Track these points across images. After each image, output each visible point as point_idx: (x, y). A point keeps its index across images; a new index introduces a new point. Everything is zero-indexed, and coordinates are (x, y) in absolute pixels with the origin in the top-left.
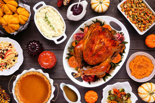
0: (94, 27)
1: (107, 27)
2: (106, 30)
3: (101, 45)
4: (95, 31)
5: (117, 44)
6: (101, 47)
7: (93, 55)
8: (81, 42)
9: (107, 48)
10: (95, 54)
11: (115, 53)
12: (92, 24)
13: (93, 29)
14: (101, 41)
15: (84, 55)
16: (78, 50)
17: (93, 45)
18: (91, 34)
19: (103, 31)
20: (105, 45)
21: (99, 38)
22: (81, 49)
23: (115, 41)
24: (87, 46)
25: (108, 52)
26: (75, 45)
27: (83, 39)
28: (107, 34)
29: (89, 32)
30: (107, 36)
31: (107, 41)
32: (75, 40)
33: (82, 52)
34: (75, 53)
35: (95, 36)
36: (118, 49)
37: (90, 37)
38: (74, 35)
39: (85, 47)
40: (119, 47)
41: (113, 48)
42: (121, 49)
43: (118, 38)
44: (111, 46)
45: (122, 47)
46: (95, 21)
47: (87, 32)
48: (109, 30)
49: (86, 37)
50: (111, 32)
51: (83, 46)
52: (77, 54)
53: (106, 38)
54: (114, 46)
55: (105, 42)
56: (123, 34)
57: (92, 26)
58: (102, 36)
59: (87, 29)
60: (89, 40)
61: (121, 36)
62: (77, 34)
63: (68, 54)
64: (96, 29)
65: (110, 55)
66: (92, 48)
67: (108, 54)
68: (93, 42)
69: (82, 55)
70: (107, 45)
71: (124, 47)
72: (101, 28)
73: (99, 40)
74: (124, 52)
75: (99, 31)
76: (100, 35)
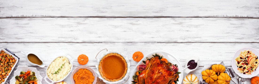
0: (154, 60)
1: (164, 60)
2: (163, 63)
3: (160, 75)
4: (154, 63)
5: (172, 74)
6: (159, 76)
7: (153, 82)
8: (143, 72)
9: (164, 77)
10: (154, 82)
11: (170, 81)
12: (152, 57)
13: (153, 61)
14: (160, 71)
15: (146, 82)
16: (141, 78)
17: (153, 74)
18: (151, 65)
19: (161, 63)
20: (162, 75)
21: (158, 69)
22: (143, 78)
23: (171, 71)
24: (148, 75)
25: (165, 80)
26: (139, 74)
27: (145, 70)
28: (164, 66)
29: (150, 64)
30: (165, 68)
31: (164, 71)
32: (138, 70)
33: (144, 80)
34: (138, 81)
35: (154, 67)
36: (173, 78)
37: (151, 68)
38: (138, 66)
39: (146, 76)
40: (174, 76)
41: (169, 77)
42: (176, 78)
43: (173, 69)
44: (167, 76)
45: (176, 76)
46: (155, 55)
47: (148, 64)
48: (165, 63)
49: (148, 68)
50: (167, 64)
51: (145, 75)
52: (140, 82)
53: (163, 69)
54: (170, 75)
55: (163, 72)
56: (177, 66)
57: (153, 60)
58: (160, 68)
59: (148, 61)
60: (149, 70)
61: (175, 68)
62: (140, 66)
63: (133, 82)
64: (155, 62)
65: (166, 83)
66: (152, 77)
67: (165, 82)
68: (153, 72)
69: (144, 82)
70: (164, 74)
71: (178, 77)
72: (160, 61)
73: (158, 71)
74: (178, 80)
75: (158, 63)
76: (158, 67)
